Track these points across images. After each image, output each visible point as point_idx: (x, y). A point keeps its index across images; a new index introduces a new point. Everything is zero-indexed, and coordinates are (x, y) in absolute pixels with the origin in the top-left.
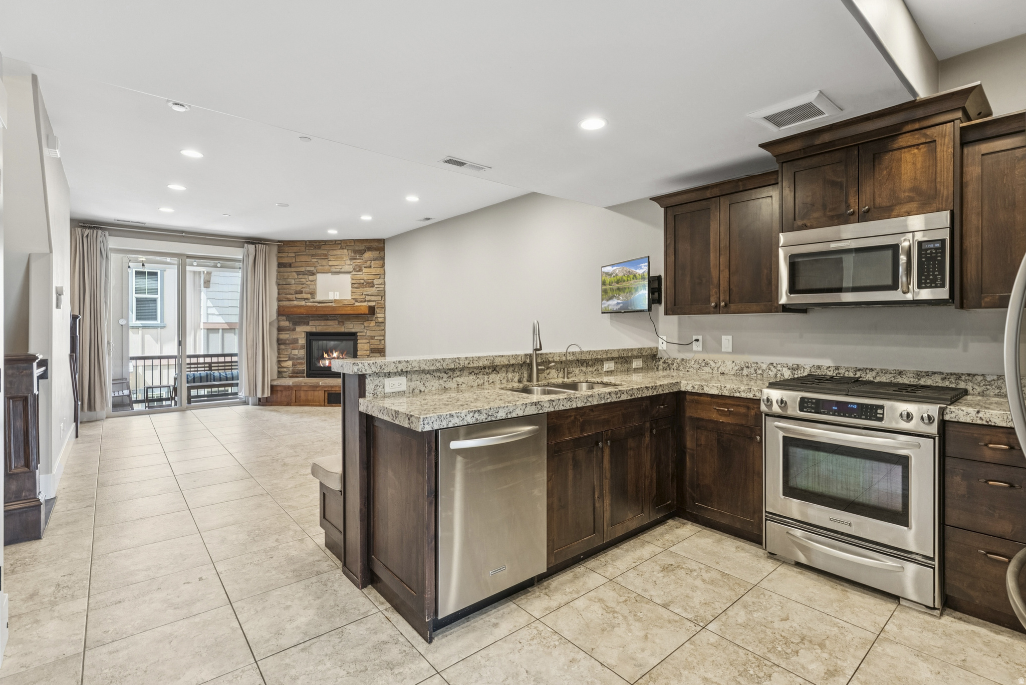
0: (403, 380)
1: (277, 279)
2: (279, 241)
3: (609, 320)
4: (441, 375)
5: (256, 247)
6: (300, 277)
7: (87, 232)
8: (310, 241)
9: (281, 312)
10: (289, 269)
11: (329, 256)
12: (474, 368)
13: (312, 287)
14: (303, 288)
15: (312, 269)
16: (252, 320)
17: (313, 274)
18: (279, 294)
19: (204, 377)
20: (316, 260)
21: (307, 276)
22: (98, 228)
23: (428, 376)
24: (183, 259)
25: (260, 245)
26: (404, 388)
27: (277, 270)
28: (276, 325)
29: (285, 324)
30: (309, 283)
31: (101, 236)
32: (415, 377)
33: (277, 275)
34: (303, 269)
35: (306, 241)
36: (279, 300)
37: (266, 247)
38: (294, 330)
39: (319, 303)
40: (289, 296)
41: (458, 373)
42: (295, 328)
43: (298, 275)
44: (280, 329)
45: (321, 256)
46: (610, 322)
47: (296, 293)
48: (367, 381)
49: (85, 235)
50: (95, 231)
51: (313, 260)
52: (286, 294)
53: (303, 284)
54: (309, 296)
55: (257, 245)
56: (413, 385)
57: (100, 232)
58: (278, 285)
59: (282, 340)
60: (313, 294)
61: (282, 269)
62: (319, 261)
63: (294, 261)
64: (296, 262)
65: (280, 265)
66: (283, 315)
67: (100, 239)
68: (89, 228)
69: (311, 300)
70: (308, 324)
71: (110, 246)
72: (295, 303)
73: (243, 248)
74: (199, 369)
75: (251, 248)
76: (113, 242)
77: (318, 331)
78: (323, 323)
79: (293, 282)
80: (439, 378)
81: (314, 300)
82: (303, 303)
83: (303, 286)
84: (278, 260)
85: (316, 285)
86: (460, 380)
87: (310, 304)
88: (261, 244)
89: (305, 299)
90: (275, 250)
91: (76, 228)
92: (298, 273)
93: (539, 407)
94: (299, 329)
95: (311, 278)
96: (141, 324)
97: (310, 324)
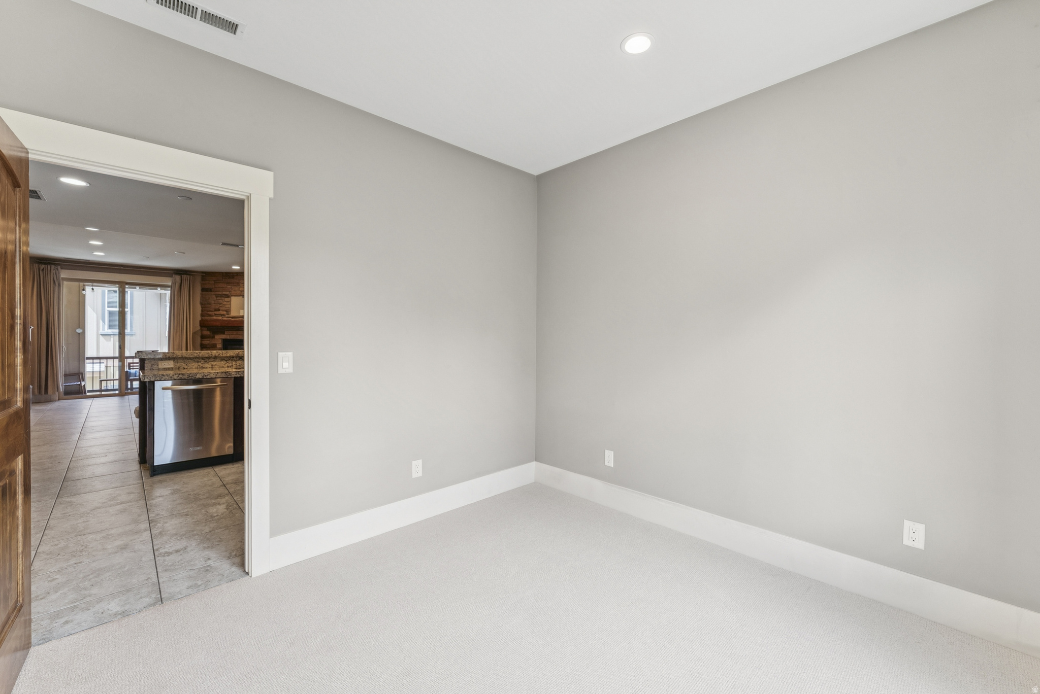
0: (172, 362)
1: (201, 300)
2: (203, 272)
4: (199, 361)
5: (181, 277)
6: (218, 298)
7: (42, 266)
8: (226, 273)
9: (203, 324)
10: (209, 293)
11: (240, 284)
12: (225, 357)
13: (227, 306)
14: (220, 307)
15: (228, 293)
16: (178, 330)
17: (228, 296)
18: (202, 311)
19: (132, 373)
20: (230, 287)
21: (223, 298)
22: (52, 264)
23: (190, 360)
24: (122, 286)
25: (185, 276)
26: (172, 366)
27: (201, 293)
28: (200, 334)
29: (207, 333)
30: (225, 303)
31: (54, 270)
32: (180, 361)
33: (201, 297)
34: (220, 293)
35: (223, 273)
36: (202, 315)
37: (190, 277)
38: (213, 337)
39: (233, 318)
40: (209, 313)
41: (213, 360)
42: (214, 336)
43: (216, 297)
44: (203, 337)
45: (234, 284)
47: (216, 310)
48: (146, 362)
49: (41, 268)
50: (49, 267)
51: (228, 287)
52: (208, 311)
53: (221, 304)
54: (225, 313)
55: (183, 276)
56: (179, 365)
57: (53, 267)
58: (201, 304)
59: (204, 345)
60: (228, 311)
61: (204, 293)
62: (233, 287)
63: (214, 287)
64: (215, 288)
65: (203, 290)
66: (205, 327)
67: (53, 272)
68: (45, 264)
69: (227, 316)
70: (224, 333)
71: (62, 276)
72: (214, 317)
73: (172, 277)
74: (134, 367)
75: (178, 278)
76: (64, 274)
77: (231, 338)
78: (235, 332)
79: (213, 302)
80: (198, 362)
81: (229, 316)
82: (220, 318)
83: (220, 305)
84: (201, 286)
85: (230, 305)
86: (214, 363)
87: (225, 319)
88: (185, 274)
89: (222, 315)
90: (199, 279)
91: (34, 264)
92: (217, 296)
93: (228, 374)
94: (217, 337)
95: (226, 299)
96: (112, 332)
97: (226, 333)
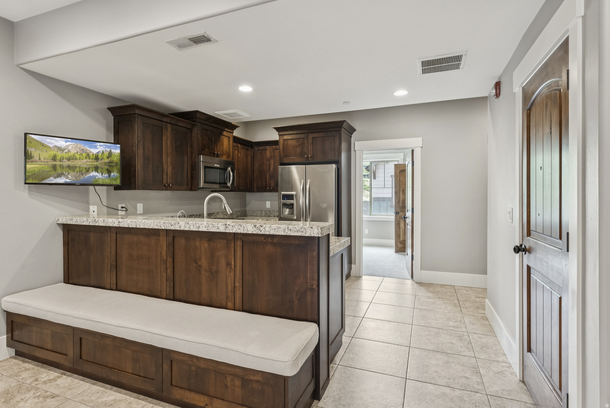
3: (27, 191)
46: (29, 193)
